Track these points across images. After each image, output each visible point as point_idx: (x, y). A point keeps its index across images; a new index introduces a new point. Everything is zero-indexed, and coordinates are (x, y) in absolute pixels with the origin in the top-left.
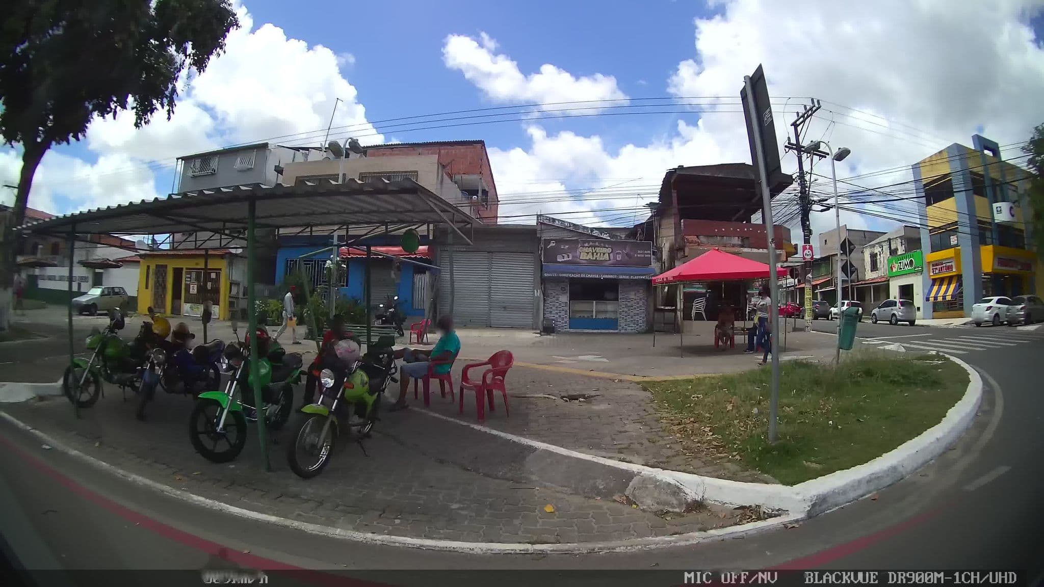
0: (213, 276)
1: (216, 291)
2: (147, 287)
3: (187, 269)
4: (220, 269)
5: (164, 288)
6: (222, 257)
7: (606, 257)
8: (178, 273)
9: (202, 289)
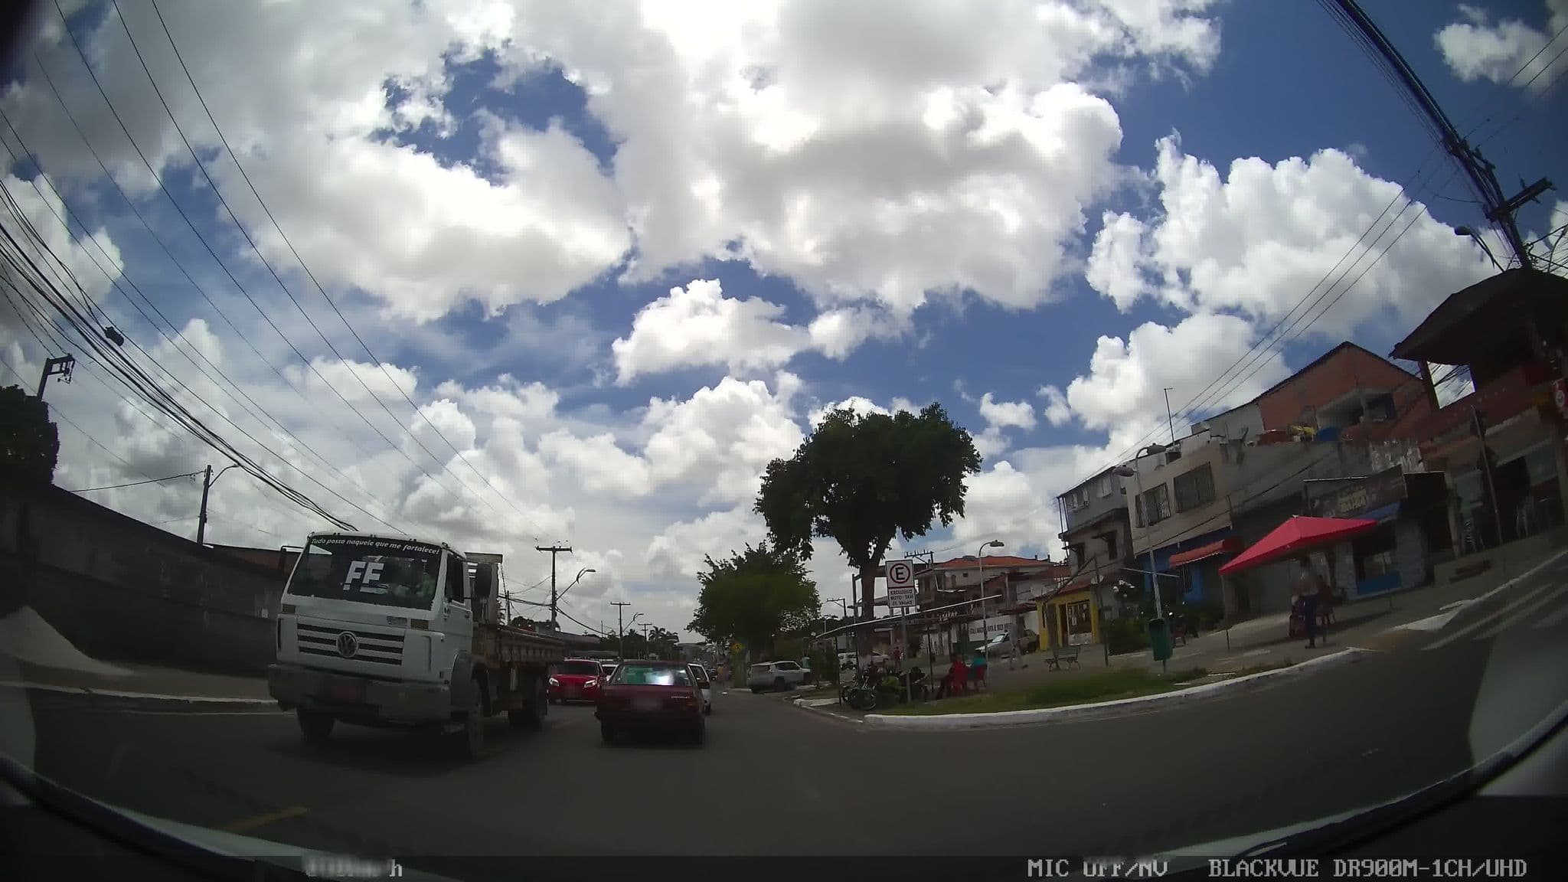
0: (1085, 606)
1: (1088, 619)
2: (1044, 626)
3: (1069, 604)
4: (1088, 600)
5: (1056, 624)
6: (1087, 589)
7: (1363, 502)
8: (1063, 607)
9: (1079, 620)
